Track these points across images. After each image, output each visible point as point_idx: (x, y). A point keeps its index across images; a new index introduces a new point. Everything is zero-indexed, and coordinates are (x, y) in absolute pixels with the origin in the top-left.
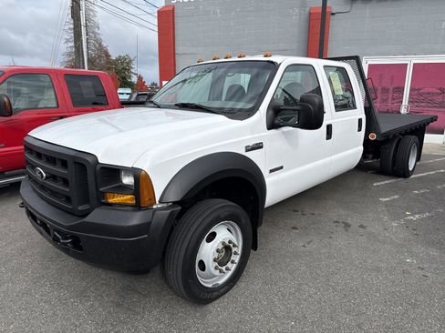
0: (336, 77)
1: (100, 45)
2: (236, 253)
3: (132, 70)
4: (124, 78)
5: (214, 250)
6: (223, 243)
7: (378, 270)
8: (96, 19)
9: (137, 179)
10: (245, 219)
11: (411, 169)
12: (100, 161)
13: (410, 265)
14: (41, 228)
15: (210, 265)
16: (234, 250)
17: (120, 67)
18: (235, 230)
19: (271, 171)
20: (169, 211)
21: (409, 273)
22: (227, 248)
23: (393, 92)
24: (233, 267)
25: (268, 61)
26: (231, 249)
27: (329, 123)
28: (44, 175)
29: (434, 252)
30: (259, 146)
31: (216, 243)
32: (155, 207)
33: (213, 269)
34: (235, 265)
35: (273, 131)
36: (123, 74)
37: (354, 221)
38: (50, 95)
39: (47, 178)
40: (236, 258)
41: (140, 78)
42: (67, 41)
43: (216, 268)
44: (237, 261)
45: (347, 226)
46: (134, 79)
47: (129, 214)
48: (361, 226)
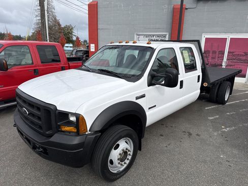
0: (186, 54)
1: (55, 19)
2: (129, 155)
3: (73, 34)
4: (68, 38)
5: (118, 154)
6: (123, 150)
7: (205, 162)
8: (53, 4)
9: (78, 119)
10: (135, 136)
11: (226, 100)
12: (58, 109)
13: (222, 159)
14: (26, 140)
15: (116, 162)
16: (129, 153)
17: (66, 31)
18: (130, 142)
19: (149, 108)
20: (94, 136)
21: (222, 164)
22: (125, 153)
23: (219, 54)
24: (127, 162)
25: (149, 47)
26: (127, 153)
27: (181, 80)
28: (27, 113)
29: (235, 152)
30: (143, 96)
31: (119, 150)
32: (87, 133)
33: (117, 164)
34: (129, 161)
35: (151, 87)
36: (68, 36)
37: (194, 131)
38: (28, 56)
39: (29, 114)
40: (130, 157)
41: (78, 38)
42: (37, 16)
43: (119, 163)
44: (130, 159)
45: (190, 134)
46: (74, 38)
47: (73, 138)
48: (197, 135)
